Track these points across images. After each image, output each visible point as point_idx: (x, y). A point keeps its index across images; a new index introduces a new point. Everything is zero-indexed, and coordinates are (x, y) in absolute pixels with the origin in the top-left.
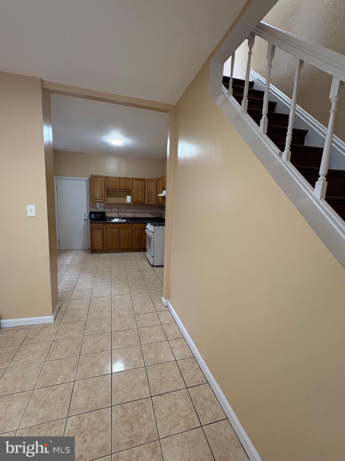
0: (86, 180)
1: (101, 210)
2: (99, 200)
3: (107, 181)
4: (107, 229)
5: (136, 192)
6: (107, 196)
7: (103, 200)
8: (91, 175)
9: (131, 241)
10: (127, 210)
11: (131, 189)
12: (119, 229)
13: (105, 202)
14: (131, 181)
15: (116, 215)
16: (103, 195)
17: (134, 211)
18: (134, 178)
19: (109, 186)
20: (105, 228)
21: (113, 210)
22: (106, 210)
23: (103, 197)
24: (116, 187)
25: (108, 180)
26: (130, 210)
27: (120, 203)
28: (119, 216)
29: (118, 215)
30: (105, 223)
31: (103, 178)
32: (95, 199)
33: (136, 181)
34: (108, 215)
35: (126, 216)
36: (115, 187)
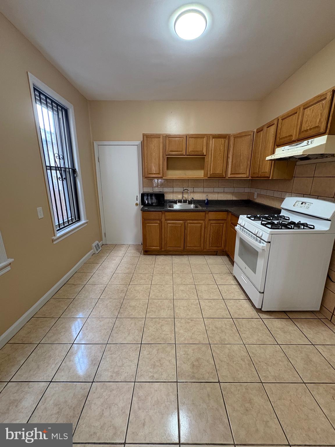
0: (137, 144)
1: (157, 190)
2: (154, 174)
3: (167, 142)
4: (166, 220)
5: (212, 158)
6: (167, 169)
7: (161, 174)
8: (144, 135)
9: (202, 240)
10: (196, 190)
11: (205, 154)
12: (185, 220)
13: (163, 178)
14: (205, 140)
15: (180, 197)
16: (161, 166)
17: (206, 190)
18: (211, 135)
19: (170, 151)
20: (163, 220)
21: (176, 189)
22: (166, 190)
23: (161, 169)
24: (182, 151)
25: (169, 140)
26: (200, 190)
27: (187, 179)
28: (184, 199)
29: (183, 197)
30: (164, 211)
31: (161, 139)
32: (150, 173)
33: (214, 139)
34: (169, 197)
35: (195, 199)
36: (180, 151)
